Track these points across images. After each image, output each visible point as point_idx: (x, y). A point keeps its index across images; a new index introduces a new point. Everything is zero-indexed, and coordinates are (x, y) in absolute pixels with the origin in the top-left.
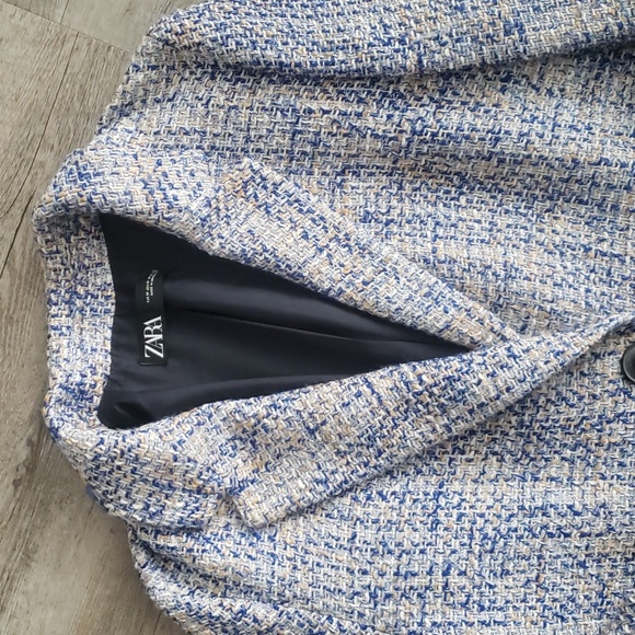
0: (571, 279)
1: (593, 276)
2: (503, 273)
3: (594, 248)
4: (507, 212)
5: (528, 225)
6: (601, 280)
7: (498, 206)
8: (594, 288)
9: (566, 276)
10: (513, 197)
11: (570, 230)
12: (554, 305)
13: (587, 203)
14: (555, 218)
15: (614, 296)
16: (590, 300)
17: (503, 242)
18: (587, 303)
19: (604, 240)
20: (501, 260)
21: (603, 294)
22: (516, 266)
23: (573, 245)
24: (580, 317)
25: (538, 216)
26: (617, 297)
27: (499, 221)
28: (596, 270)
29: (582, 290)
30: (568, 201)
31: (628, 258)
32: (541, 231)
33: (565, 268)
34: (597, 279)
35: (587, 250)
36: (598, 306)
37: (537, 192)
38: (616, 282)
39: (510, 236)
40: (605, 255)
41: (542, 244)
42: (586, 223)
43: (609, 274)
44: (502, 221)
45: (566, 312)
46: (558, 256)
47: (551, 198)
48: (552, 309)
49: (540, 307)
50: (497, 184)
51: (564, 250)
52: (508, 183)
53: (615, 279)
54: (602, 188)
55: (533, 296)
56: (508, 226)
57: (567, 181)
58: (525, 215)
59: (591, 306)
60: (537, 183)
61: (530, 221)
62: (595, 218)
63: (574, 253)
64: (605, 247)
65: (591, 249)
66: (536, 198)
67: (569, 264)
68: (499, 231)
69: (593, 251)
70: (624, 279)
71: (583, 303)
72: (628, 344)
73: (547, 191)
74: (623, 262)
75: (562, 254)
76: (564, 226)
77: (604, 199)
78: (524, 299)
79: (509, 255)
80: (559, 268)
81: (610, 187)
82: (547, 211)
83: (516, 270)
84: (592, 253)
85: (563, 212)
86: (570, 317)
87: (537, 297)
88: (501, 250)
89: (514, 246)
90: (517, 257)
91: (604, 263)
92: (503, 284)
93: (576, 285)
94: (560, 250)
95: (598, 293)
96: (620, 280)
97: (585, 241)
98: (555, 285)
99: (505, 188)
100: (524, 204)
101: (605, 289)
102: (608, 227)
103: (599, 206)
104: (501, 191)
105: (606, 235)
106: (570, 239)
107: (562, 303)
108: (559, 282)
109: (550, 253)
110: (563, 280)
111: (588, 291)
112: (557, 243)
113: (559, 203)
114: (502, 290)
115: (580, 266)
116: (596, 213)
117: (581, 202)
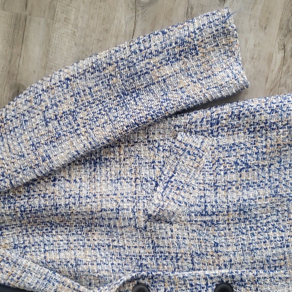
0: (104, 260)
1: (113, 256)
2: (75, 264)
3: (111, 244)
4: (73, 234)
5: (83, 239)
6: (117, 258)
7: (69, 232)
8: (115, 262)
9: (102, 259)
10: (74, 228)
11: (100, 238)
12: (99, 274)
13: (103, 226)
14: (93, 234)
15: (124, 264)
16: (114, 268)
17: (73, 248)
18: (113, 270)
19: (115, 240)
20: (73, 258)
21: (119, 264)
22: (80, 259)
23: (103, 245)
24: (111, 276)
25: (86, 234)
26: (125, 264)
27: (71, 239)
28: (115, 254)
29: (110, 264)
30: (96, 226)
31: (126, 247)
32: (89, 240)
33: (101, 255)
34: (116, 258)
35: (109, 246)
36: (118, 270)
37: (82, 224)
38: (123, 258)
39: (76, 245)
40: (116, 247)
41: (90, 246)
42: (106, 234)
43: (120, 255)
44: (72, 239)
45: (104, 276)
46: (98, 250)
47: (89, 226)
48: (98, 276)
49: (93, 276)
50: (65, 224)
51: (99, 247)
52: (70, 223)
53: (123, 256)
54: (107, 220)
55: (89, 271)
56: (75, 240)
57: (92, 219)
58: (81, 234)
59: (115, 271)
60: (81, 221)
61: (83, 237)
62: (109, 232)
63: (104, 248)
64: (116, 243)
65: (110, 245)
66: (83, 227)
67: (103, 254)
68: (71, 243)
69: (111, 246)
70: (127, 256)
71: (111, 270)
72: (134, 285)
73: (86, 223)
74: (124, 249)
75: (99, 249)
76: (98, 237)
77: (109, 224)
78: (86, 273)
79: (77, 254)
80: (99, 256)
81: (110, 219)
82: (89, 231)
83: (80, 261)
84: (111, 247)
85: (95, 231)
86: (107, 277)
87: (91, 271)
88: (73, 252)
89: (78, 249)
90: (80, 255)
91: (117, 250)
92: (75, 269)
93: (107, 263)
94: (98, 247)
95: (117, 264)
96: (125, 257)
97: (107, 242)
98: (97, 264)
99: (69, 225)
100: (79, 229)
101: (120, 262)
102: (115, 234)
103: (109, 226)
104: (68, 226)
105: (115, 238)
106: (101, 242)
107: (102, 272)
108: (100, 262)
109: (94, 250)
110: (101, 261)
111: (112, 264)
112: (96, 245)
113: (93, 227)
114: (76, 271)
115: (107, 253)
116: (109, 229)
117: (101, 226)
